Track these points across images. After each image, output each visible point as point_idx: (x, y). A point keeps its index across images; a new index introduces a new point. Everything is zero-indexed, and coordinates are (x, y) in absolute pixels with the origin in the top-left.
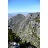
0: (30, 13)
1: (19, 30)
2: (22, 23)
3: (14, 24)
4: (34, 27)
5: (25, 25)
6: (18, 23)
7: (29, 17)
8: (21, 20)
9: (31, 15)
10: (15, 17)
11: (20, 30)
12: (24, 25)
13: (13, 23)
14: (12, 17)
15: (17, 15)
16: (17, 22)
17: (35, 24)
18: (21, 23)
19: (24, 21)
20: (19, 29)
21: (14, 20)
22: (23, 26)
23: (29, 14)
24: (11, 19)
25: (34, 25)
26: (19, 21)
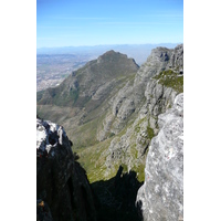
0: (161, 49)
1: (106, 127)
2: (121, 94)
3: (88, 98)
4: (156, 107)
5: (133, 103)
6: (106, 96)
7: (157, 66)
8: (120, 82)
9: (167, 59)
10: (93, 66)
11: (111, 123)
12: (128, 101)
13: (84, 95)
14: (81, 66)
15: (103, 57)
16: (101, 89)
17: (161, 97)
18: (119, 93)
19: (132, 84)
20: (108, 119)
21: (87, 80)
22: (124, 109)
23: (154, 51)
24: (74, 74)
25: (154, 100)
26: (108, 84)
